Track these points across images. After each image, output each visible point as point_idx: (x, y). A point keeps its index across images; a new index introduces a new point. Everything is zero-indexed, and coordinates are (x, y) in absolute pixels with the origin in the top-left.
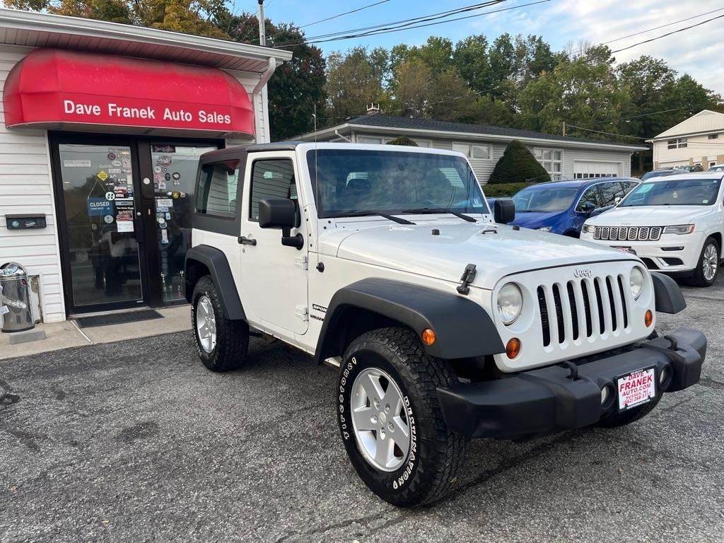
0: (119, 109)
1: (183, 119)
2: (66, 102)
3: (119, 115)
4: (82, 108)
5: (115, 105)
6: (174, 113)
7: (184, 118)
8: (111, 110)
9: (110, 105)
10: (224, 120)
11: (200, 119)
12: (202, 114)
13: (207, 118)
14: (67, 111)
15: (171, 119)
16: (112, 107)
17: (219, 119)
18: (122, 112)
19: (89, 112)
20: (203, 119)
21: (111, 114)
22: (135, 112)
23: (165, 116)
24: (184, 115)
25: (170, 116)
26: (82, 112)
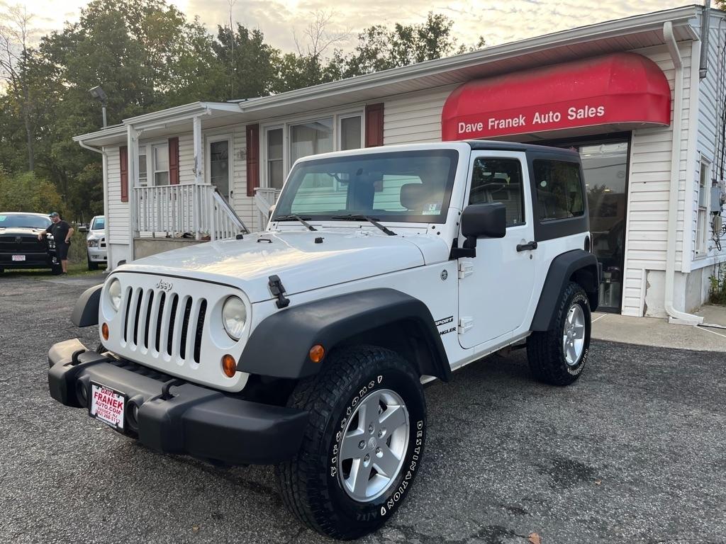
0: (496, 122)
1: (551, 121)
2: (460, 124)
3: (496, 128)
4: (470, 128)
5: (493, 119)
6: (543, 116)
7: (553, 119)
8: (490, 124)
9: (490, 120)
10: (597, 112)
11: (569, 117)
12: (572, 111)
13: (577, 114)
14: (460, 132)
15: (540, 122)
16: (492, 122)
17: (590, 112)
18: (498, 124)
19: (474, 130)
20: (572, 116)
21: (490, 128)
22: (509, 122)
23: (535, 120)
24: (553, 116)
25: (539, 120)
26: (470, 131)
